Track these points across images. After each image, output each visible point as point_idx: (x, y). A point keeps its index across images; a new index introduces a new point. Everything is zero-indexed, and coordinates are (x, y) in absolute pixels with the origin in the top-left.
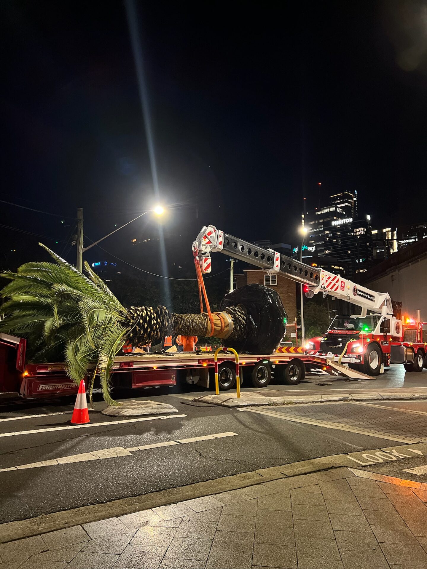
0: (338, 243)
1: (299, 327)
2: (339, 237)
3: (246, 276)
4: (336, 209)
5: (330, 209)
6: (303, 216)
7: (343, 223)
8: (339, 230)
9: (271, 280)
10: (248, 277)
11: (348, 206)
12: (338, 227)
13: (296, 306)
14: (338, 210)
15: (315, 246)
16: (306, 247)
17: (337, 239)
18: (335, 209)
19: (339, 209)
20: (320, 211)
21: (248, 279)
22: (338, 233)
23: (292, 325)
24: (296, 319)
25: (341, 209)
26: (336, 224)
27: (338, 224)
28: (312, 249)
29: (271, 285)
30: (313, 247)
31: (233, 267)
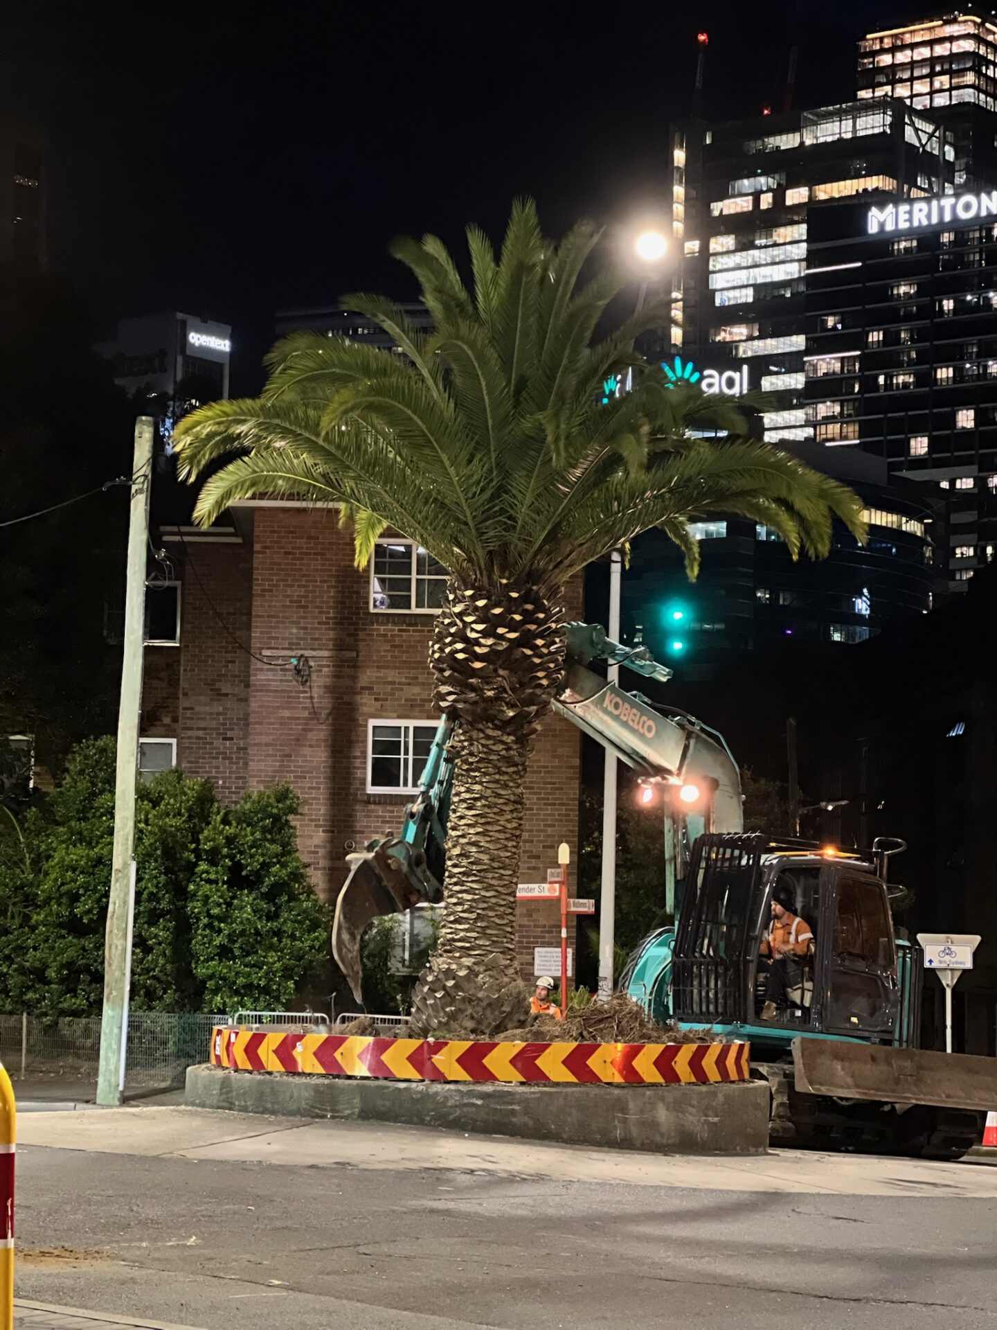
0: (898, 353)
1: (587, 906)
2: (908, 317)
3: (248, 544)
4: (898, 126)
5: (861, 122)
6: (679, 156)
7: (935, 220)
8: (904, 268)
9: (414, 576)
10: (257, 547)
11: (976, 106)
12: (903, 245)
13: (577, 762)
14: (909, 131)
15: (745, 368)
16: (690, 366)
17: (893, 327)
18: (889, 120)
19: (919, 124)
20: (795, 128)
21: (258, 560)
22: (903, 289)
23: (536, 894)
24: (564, 854)
25: (930, 128)
26: (889, 227)
27: (904, 225)
28: (730, 383)
29: (415, 610)
30: (736, 376)
31: (146, 470)
